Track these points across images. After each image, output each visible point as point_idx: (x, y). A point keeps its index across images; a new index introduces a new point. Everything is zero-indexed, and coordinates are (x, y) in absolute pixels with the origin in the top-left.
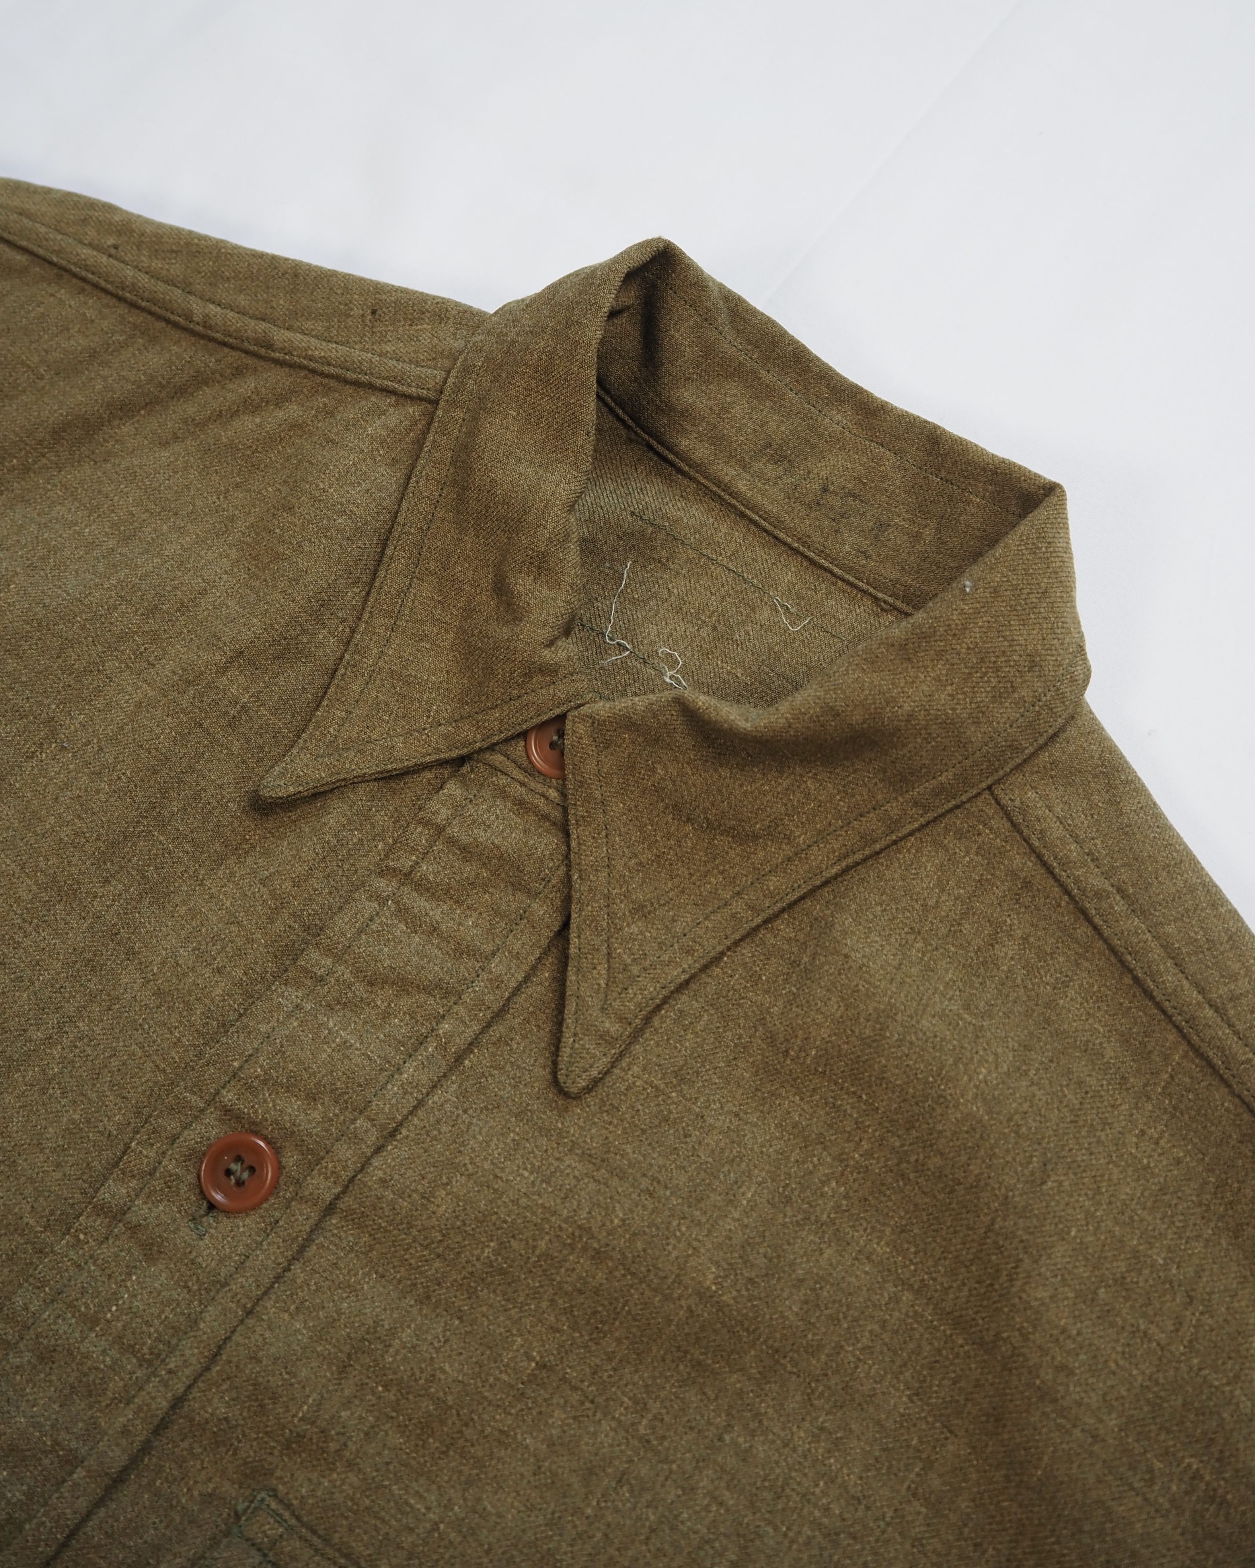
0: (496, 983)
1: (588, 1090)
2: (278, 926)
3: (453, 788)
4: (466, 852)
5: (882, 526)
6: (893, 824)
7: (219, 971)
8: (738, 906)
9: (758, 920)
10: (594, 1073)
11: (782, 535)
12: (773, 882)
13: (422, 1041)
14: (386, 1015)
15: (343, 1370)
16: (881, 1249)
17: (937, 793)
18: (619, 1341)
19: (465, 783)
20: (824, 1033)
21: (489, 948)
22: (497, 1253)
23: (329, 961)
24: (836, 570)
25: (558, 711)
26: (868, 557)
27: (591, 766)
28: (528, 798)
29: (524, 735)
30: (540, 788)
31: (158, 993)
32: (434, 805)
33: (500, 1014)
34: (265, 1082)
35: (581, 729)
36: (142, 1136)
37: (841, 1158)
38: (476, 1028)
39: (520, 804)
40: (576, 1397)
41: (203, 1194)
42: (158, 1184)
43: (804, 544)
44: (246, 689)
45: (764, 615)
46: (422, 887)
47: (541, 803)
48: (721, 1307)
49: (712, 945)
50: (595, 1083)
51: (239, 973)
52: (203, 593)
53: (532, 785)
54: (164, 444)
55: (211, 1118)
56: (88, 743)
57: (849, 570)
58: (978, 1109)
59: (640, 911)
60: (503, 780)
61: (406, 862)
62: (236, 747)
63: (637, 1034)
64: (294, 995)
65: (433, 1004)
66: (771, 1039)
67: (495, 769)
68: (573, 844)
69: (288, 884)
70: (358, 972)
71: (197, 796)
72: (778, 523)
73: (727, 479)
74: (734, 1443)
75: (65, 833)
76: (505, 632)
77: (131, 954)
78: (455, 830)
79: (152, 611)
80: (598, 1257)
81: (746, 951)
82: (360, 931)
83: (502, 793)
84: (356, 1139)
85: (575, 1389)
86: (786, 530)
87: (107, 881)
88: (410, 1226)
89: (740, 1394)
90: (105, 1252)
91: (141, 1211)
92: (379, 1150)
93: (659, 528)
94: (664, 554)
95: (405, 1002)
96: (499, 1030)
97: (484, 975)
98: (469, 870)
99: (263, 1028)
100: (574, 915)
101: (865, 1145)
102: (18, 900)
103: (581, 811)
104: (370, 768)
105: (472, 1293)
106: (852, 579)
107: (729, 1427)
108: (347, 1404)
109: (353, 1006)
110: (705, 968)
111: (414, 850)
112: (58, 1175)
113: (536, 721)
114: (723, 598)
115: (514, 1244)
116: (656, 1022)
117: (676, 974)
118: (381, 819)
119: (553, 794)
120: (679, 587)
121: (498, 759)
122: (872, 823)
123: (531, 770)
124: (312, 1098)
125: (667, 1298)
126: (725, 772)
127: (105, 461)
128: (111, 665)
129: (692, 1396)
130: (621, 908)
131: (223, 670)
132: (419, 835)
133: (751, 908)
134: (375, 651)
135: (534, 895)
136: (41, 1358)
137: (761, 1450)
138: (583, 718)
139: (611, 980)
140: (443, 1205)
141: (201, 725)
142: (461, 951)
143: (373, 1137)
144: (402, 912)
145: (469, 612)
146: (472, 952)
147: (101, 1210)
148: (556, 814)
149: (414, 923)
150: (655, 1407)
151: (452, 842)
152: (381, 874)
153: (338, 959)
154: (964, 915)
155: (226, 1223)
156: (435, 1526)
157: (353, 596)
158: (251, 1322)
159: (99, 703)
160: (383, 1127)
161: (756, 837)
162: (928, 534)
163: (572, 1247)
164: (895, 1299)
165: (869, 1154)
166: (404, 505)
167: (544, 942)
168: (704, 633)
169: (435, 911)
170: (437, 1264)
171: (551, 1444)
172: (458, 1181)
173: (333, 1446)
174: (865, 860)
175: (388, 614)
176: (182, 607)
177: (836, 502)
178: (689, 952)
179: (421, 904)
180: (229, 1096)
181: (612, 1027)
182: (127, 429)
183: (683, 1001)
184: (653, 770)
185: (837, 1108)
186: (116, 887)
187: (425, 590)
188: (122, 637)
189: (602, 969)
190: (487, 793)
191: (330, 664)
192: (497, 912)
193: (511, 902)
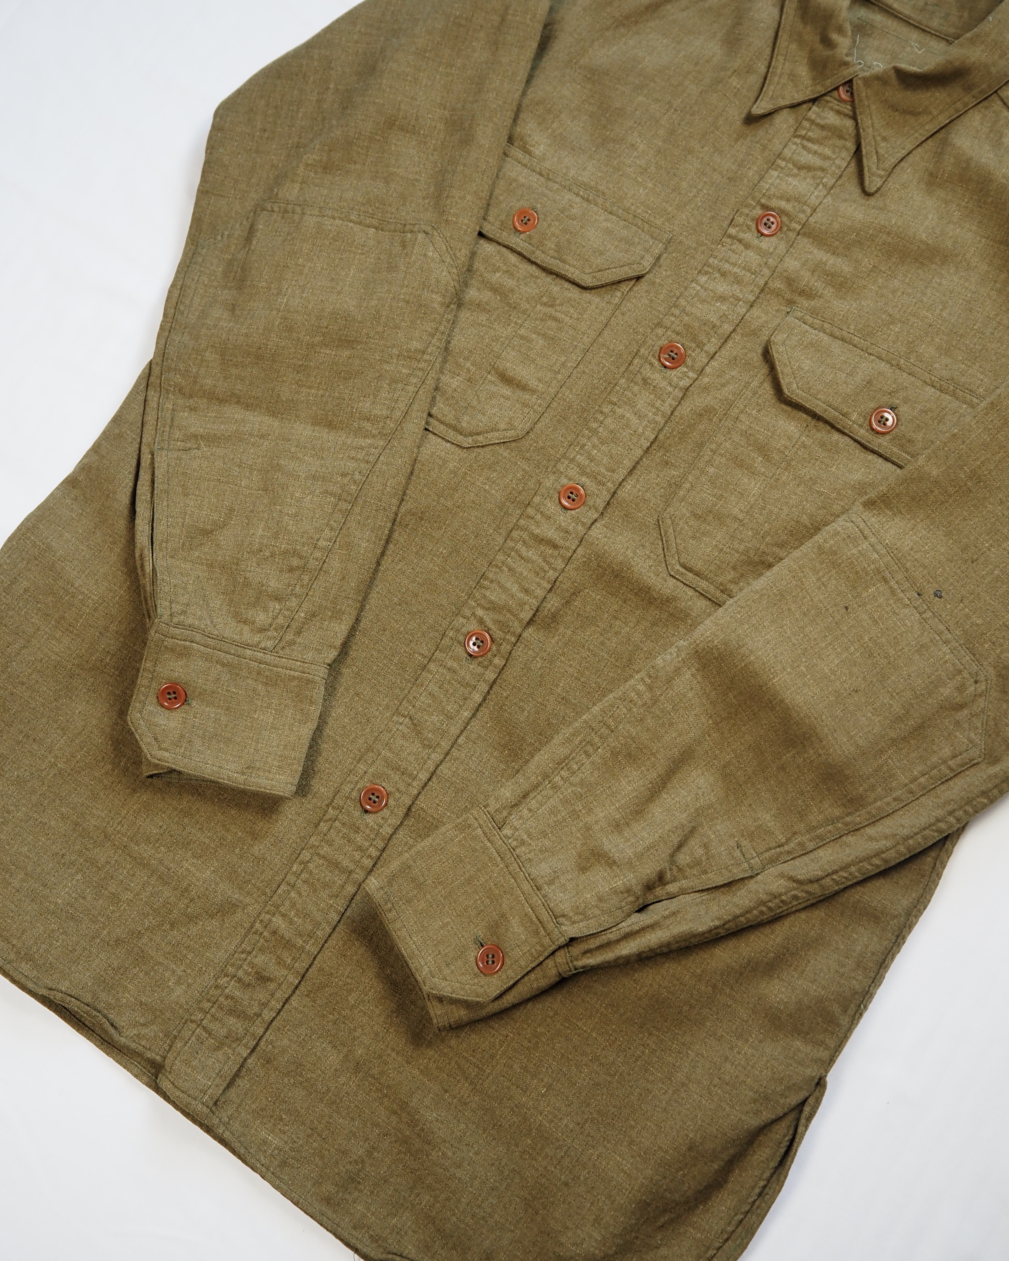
0: (839, 167)
1: (876, 192)
2: (766, 154)
3: (815, 108)
4: (823, 127)
5: (948, 15)
6: (966, 105)
7: (750, 168)
8: (916, 135)
9: (924, 139)
10: (878, 186)
11: (912, 22)
12: (927, 127)
13: (818, 185)
14: (805, 178)
15: (814, 271)
16: (974, 228)
17: (980, 92)
18: (896, 258)
19: (817, 106)
20: (950, 168)
21: (834, 157)
22: (856, 236)
23: (784, 163)
24: (933, 32)
25: (849, 78)
26: (943, 26)
27: (864, 94)
28: (841, 109)
29: (837, 88)
30: (844, 106)
31: (729, 179)
32: (810, 113)
33: (840, 177)
34: (774, 196)
35: (860, 82)
36: (738, 214)
37: (958, 205)
38: (834, 180)
39: (838, 112)
40: (885, 275)
41: (759, 231)
42: (745, 228)
43: (920, 24)
44: (738, 83)
45: (908, 49)
46: (809, 140)
47: (846, 110)
48: (928, 244)
49: (909, 147)
50: (879, 189)
51: (756, 169)
52: (713, 56)
53: (841, 105)
54: (683, 10)
55: (758, 208)
56: (685, 107)
57: (937, 31)
58: (1004, 181)
59: (884, 139)
60: (832, 104)
61: (803, 132)
62: (737, 103)
63: (889, 174)
64: (775, 174)
65: (819, 173)
66: (931, 174)
67: (828, 102)
68: (859, 121)
69: (766, 142)
70: (795, 165)
71: (727, 119)
72: (909, 18)
73: (890, 4)
74: (936, 282)
75: (686, 133)
76: (831, 53)
77: (715, 170)
78: (819, 121)
79: (697, 64)
80: (889, 234)
81: (919, 150)
82: (793, 154)
83: (832, 109)
84: (804, 212)
85: (884, 273)
86: (913, 20)
87: (702, 147)
88: (826, 233)
89: (936, 270)
90: (734, 247)
91: (741, 235)
92: (811, 215)
93: (867, 23)
94: (870, 32)
95: (810, 174)
96: (840, 182)
97: (834, 166)
98: (824, 133)
99: (770, 181)
100: (863, 143)
101: (966, 200)
102: (674, 155)
103: (861, 110)
104: (787, 103)
105: (849, 249)
106: (938, 34)
107: (933, 278)
108: (816, 281)
109: (795, 176)
110: (909, 154)
111: (805, 129)
112: (712, 229)
113: (844, 81)
114: (893, 45)
115: (862, 233)
116: (894, 171)
117: (900, 155)
118: (791, 121)
119: (849, 107)
120: (876, 43)
121: (828, 98)
122: (959, 105)
123: (841, 100)
124: (788, 200)
125: (911, 244)
126: (909, 93)
127: (663, 18)
128: (686, 83)
129: (920, 271)
130: (878, 138)
131: (730, 77)
132: (806, 124)
133: (920, 134)
134: (781, 67)
135: (846, 140)
136: (722, 275)
137: (944, 282)
138: (860, 79)
139: (878, 159)
140: (836, 226)
141: (725, 95)
142: (826, 158)
143: (809, 211)
144: (804, 147)
145: (812, 51)
146: (829, 158)
147: (730, 236)
148: (851, 113)
149: (809, 151)
150: (910, 276)
151: (818, 125)
152: (795, 137)
153: (787, 162)
154: (990, 132)
155: (767, 239)
156: (849, 310)
157: (768, 51)
158: (782, 262)
159: (685, 95)
160: (812, 208)
161: (919, 114)
162: (966, 14)
163: (880, 232)
164: (980, 241)
165: (967, 202)
166: (783, 17)
167: (852, 154)
168: (888, 57)
169: (815, 147)
170: (837, 243)
171: (879, 287)
172: (840, 220)
173: (814, 292)
174: (957, 118)
175: (782, 55)
176: (707, 61)
177: (930, 8)
178: (904, 149)
179: (810, 145)
180: (763, 201)
181: (883, 173)
182: (669, 7)
183: (902, 164)
184: (884, 94)
185: (955, 191)
186: (706, 149)
187: (794, 46)
188: (689, 73)
189: (875, 157)
190: (826, 109)
191: (763, 74)
192: (835, 146)
193: (840, 143)
